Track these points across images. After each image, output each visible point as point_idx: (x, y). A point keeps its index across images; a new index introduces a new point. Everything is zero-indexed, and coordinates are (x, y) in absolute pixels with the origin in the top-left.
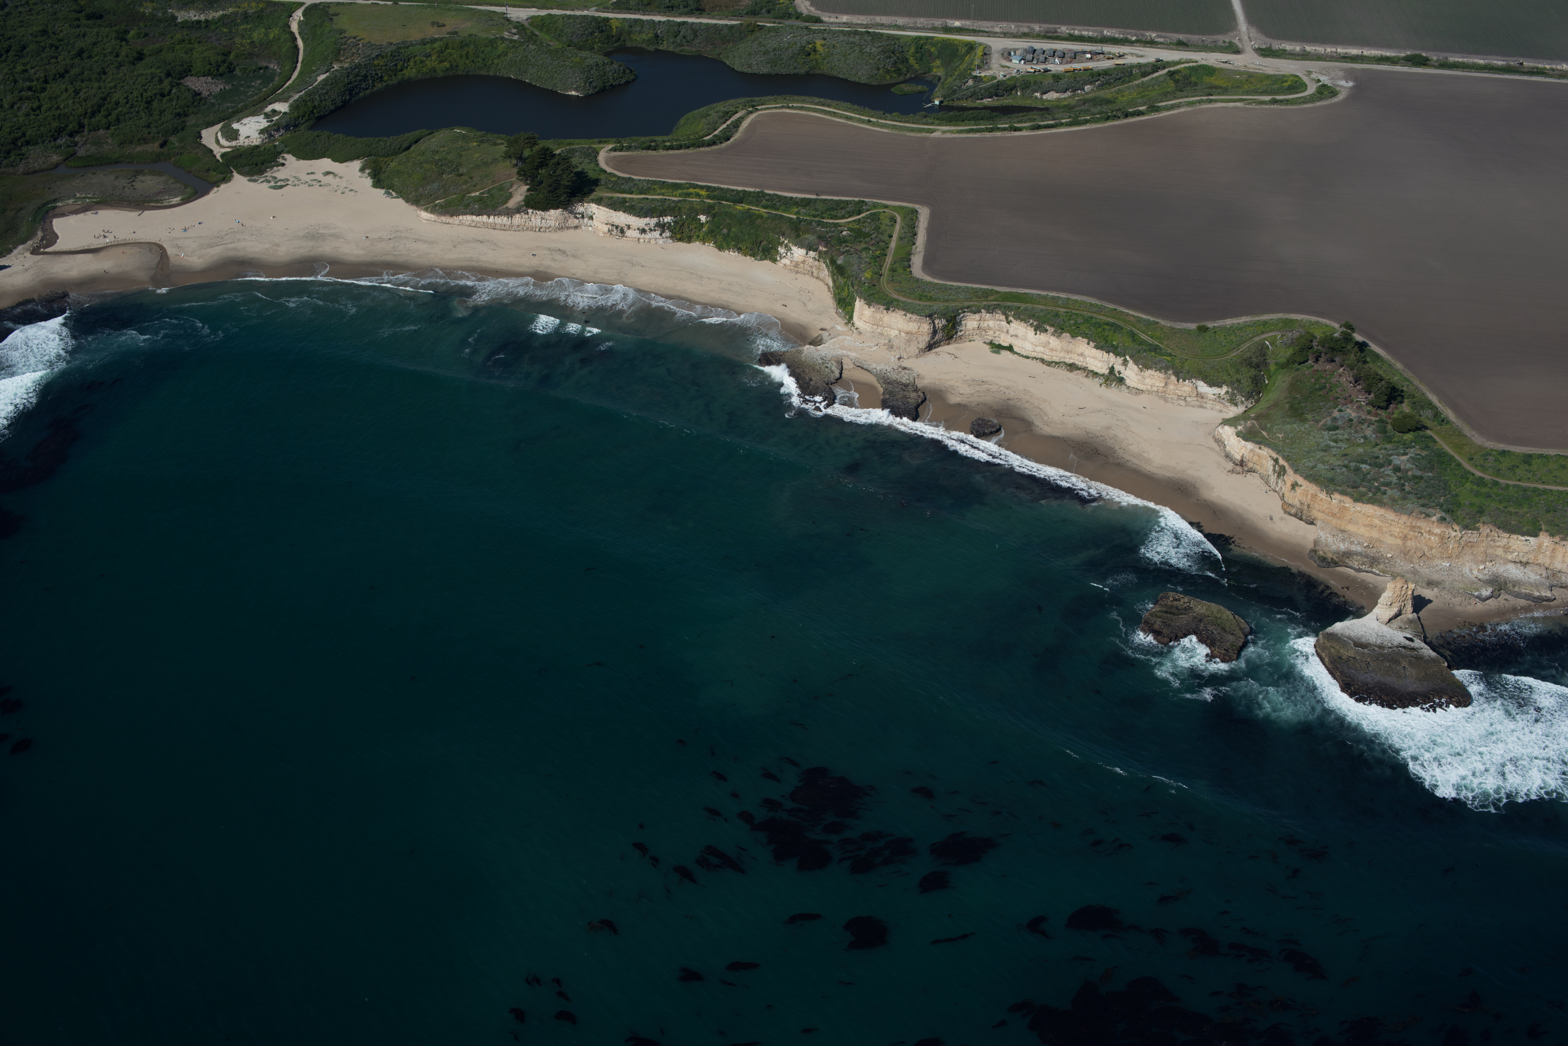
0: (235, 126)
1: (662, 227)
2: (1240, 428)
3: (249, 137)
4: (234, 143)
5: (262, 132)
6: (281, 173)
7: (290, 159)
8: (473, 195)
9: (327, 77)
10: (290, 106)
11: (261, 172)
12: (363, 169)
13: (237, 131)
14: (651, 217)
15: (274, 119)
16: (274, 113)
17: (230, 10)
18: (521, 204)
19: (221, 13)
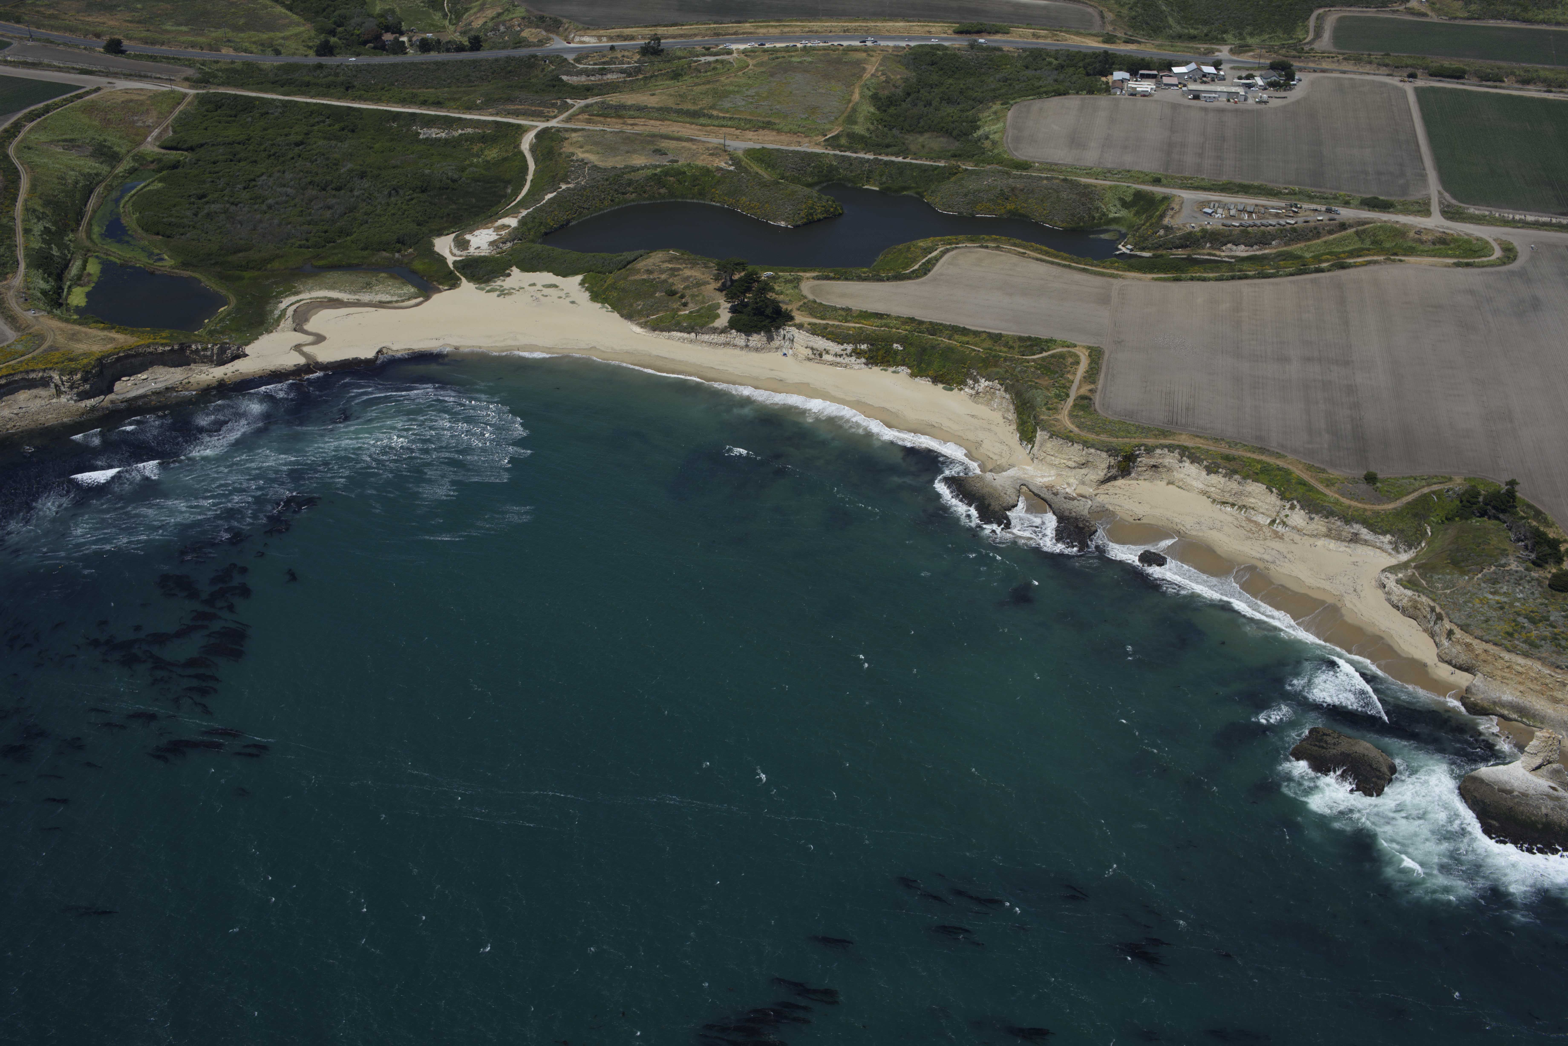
0: (468, 237)
1: (858, 353)
2: (1400, 575)
3: (479, 248)
4: (464, 253)
5: (492, 243)
6: (507, 283)
7: (515, 271)
8: (682, 313)
9: (555, 196)
10: (519, 222)
11: (487, 281)
12: (582, 283)
13: (469, 241)
14: (848, 343)
15: (503, 233)
16: (504, 227)
17: (470, 130)
18: (727, 324)
19: (460, 131)
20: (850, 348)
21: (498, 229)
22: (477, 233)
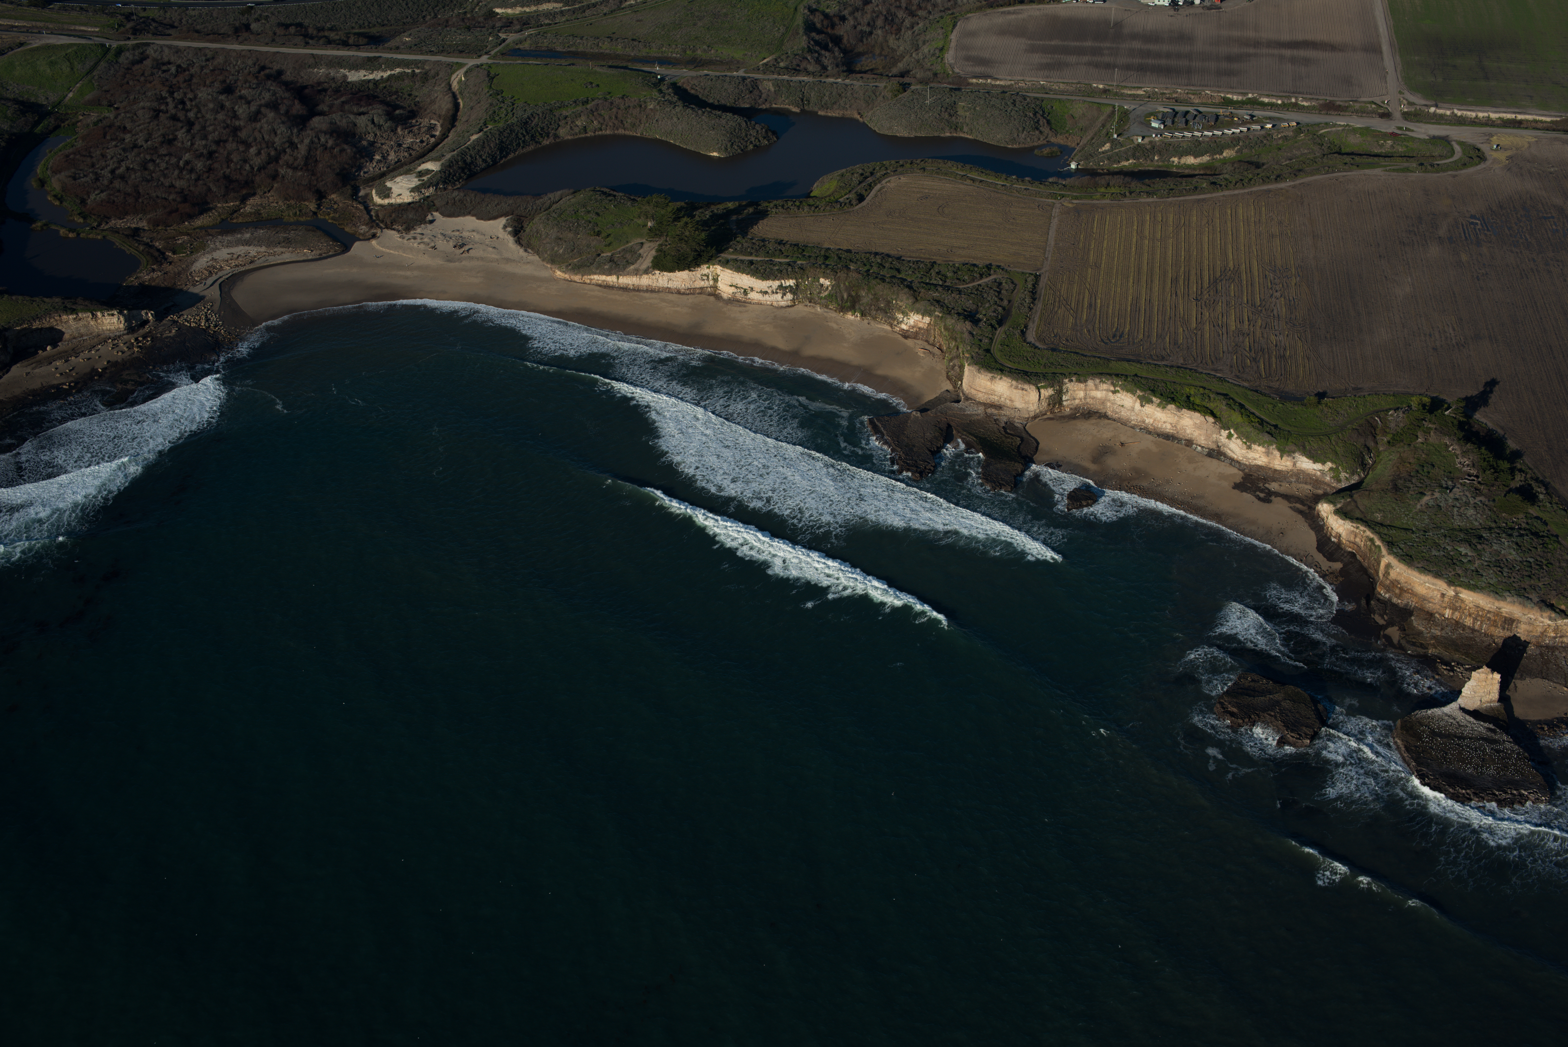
0: (389, 184)
1: (784, 289)
2: (1338, 506)
3: (401, 195)
4: (387, 201)
5: (413, 190)
6: (428, 230)
7: (438, 216)
8: (606, 254)
9: (480, 137)
10: (442, 166)
11: (408, 229)
12: (505, 227)
13: (391, 189)
14: (774, 280)
15: (425, 178)
16: (428, 171)
17: (398, 70)
18: (650, 265)
19: (389, 73)
20: (776, 284)
21: (420, 174)
22: (398, 179)
